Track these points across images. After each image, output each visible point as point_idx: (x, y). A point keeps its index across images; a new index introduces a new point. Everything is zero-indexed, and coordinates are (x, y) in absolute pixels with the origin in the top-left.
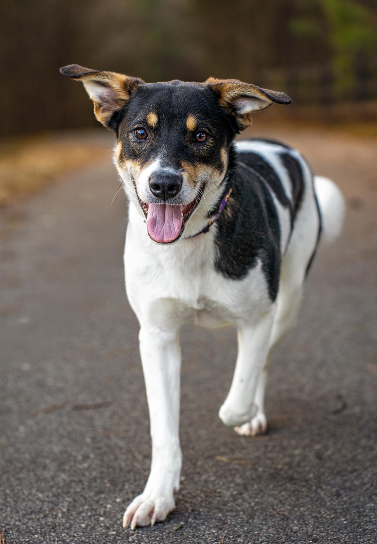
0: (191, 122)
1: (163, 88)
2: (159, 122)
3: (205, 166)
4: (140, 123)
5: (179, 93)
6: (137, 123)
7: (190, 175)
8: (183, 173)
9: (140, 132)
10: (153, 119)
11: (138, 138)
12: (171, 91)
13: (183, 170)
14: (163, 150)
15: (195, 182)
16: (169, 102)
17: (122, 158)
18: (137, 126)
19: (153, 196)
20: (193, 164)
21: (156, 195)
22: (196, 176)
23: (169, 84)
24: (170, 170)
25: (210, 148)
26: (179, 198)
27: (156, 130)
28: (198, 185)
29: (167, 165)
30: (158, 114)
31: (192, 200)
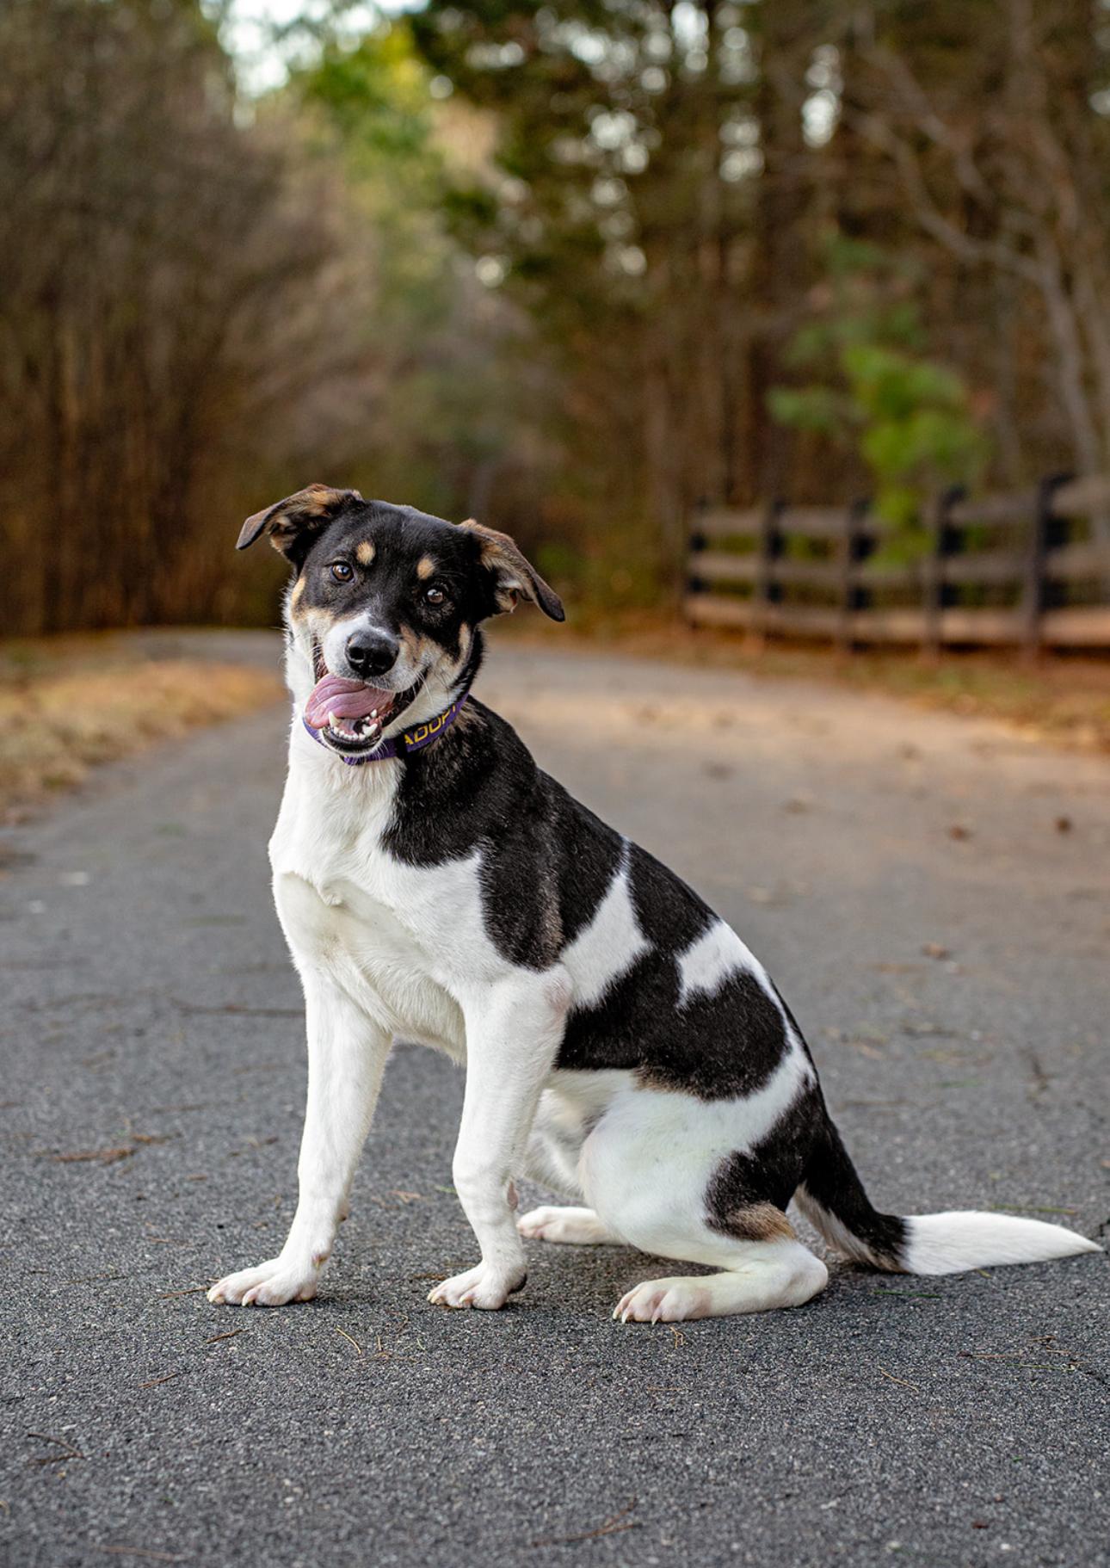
0: (426, 567)
1: (391, 511)
2: (375, 560)
3: (434, 643)
4: (343, 554)
5: (412, 522)
6: (338, 555)
7: (411, 649)
8: (400, 642)
9: (338, 568)
10: (366, 553)
11: (337, 578)
12: (401, 516)
13: (402, 638)
14: (377, 601)
15: (415, 660)
16: (397, 533)
17: (300, 606)
18: (339, 559)
19: (349, 667)
20: (417, 633)
21: (353, 665)
22: (418, 652)
23: (403, 508)
24: (383, 633)
25: (447, 617)
26: (388, 680)
27: (368, 570)
28: (420, 668)
29: (380, 624)
30: (377, 547)
31: (407, 687)
